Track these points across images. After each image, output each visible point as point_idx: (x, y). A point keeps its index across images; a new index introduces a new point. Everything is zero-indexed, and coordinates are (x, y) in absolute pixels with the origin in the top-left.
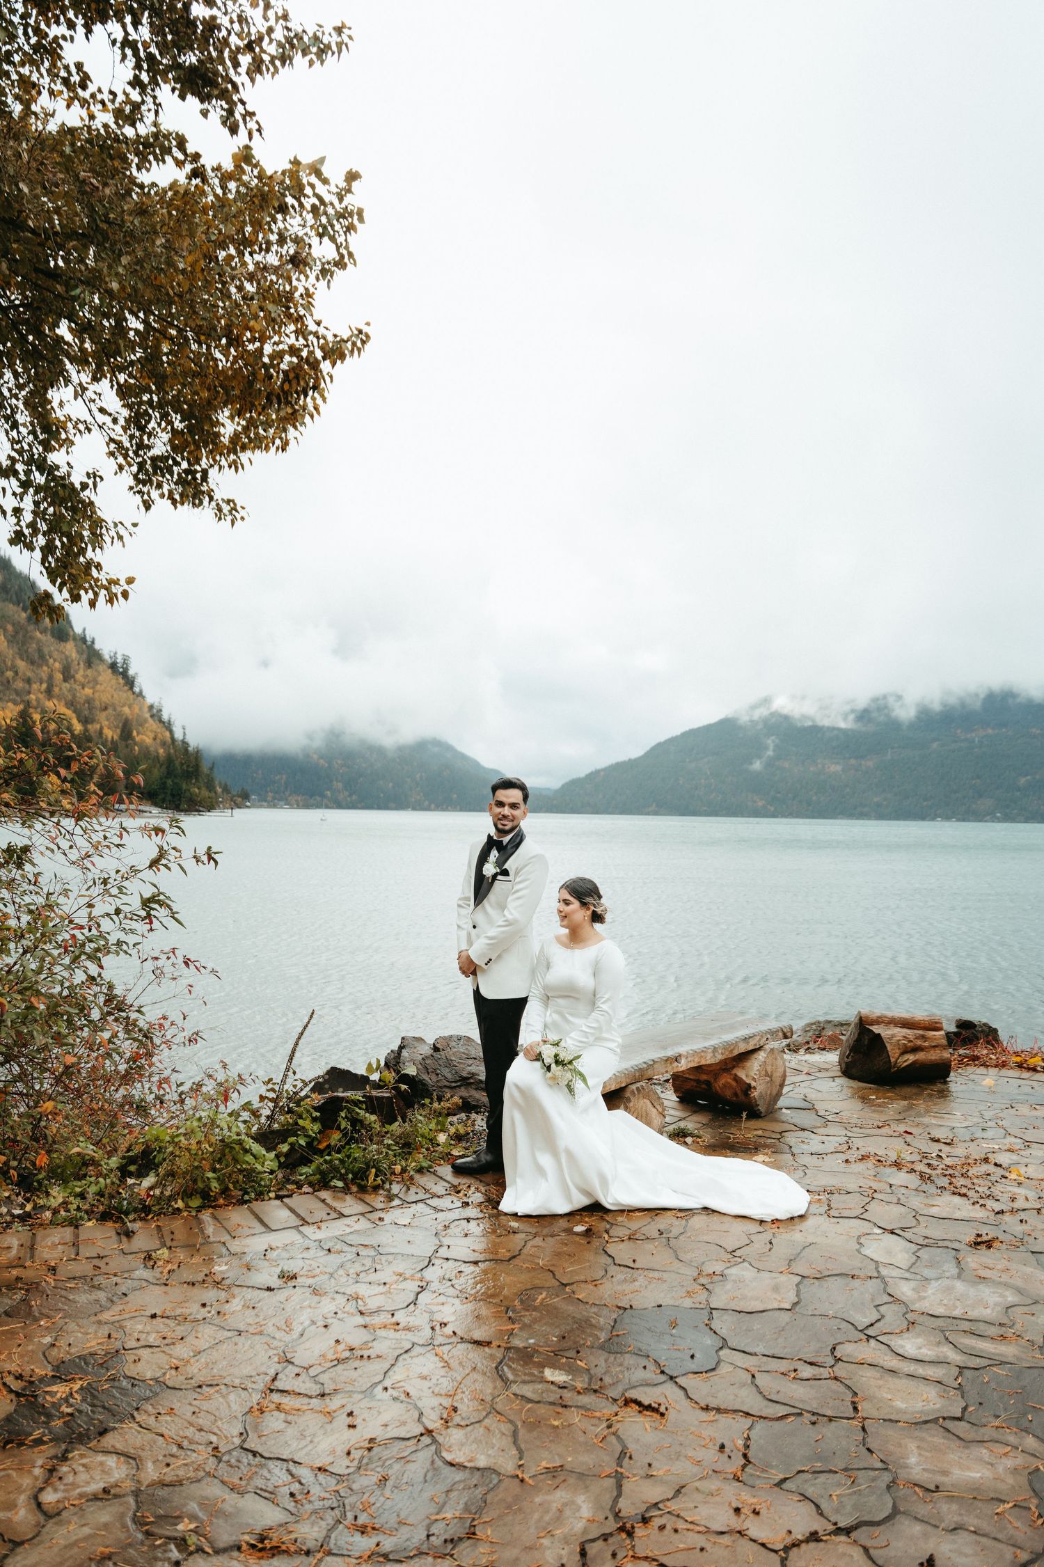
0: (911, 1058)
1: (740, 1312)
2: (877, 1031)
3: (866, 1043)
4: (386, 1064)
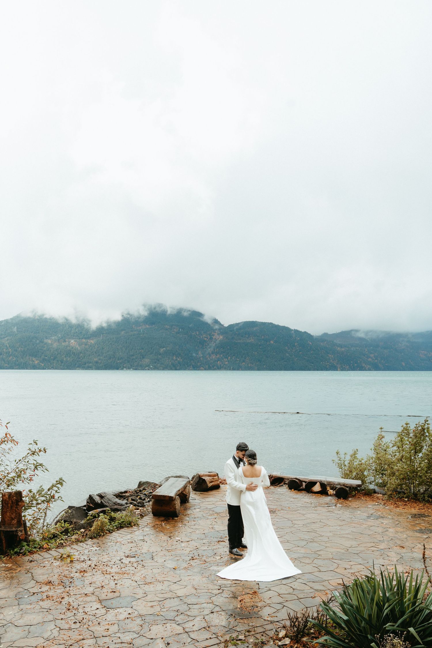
2: (204, 478)
3: (201, 481)
4: (87, 502)
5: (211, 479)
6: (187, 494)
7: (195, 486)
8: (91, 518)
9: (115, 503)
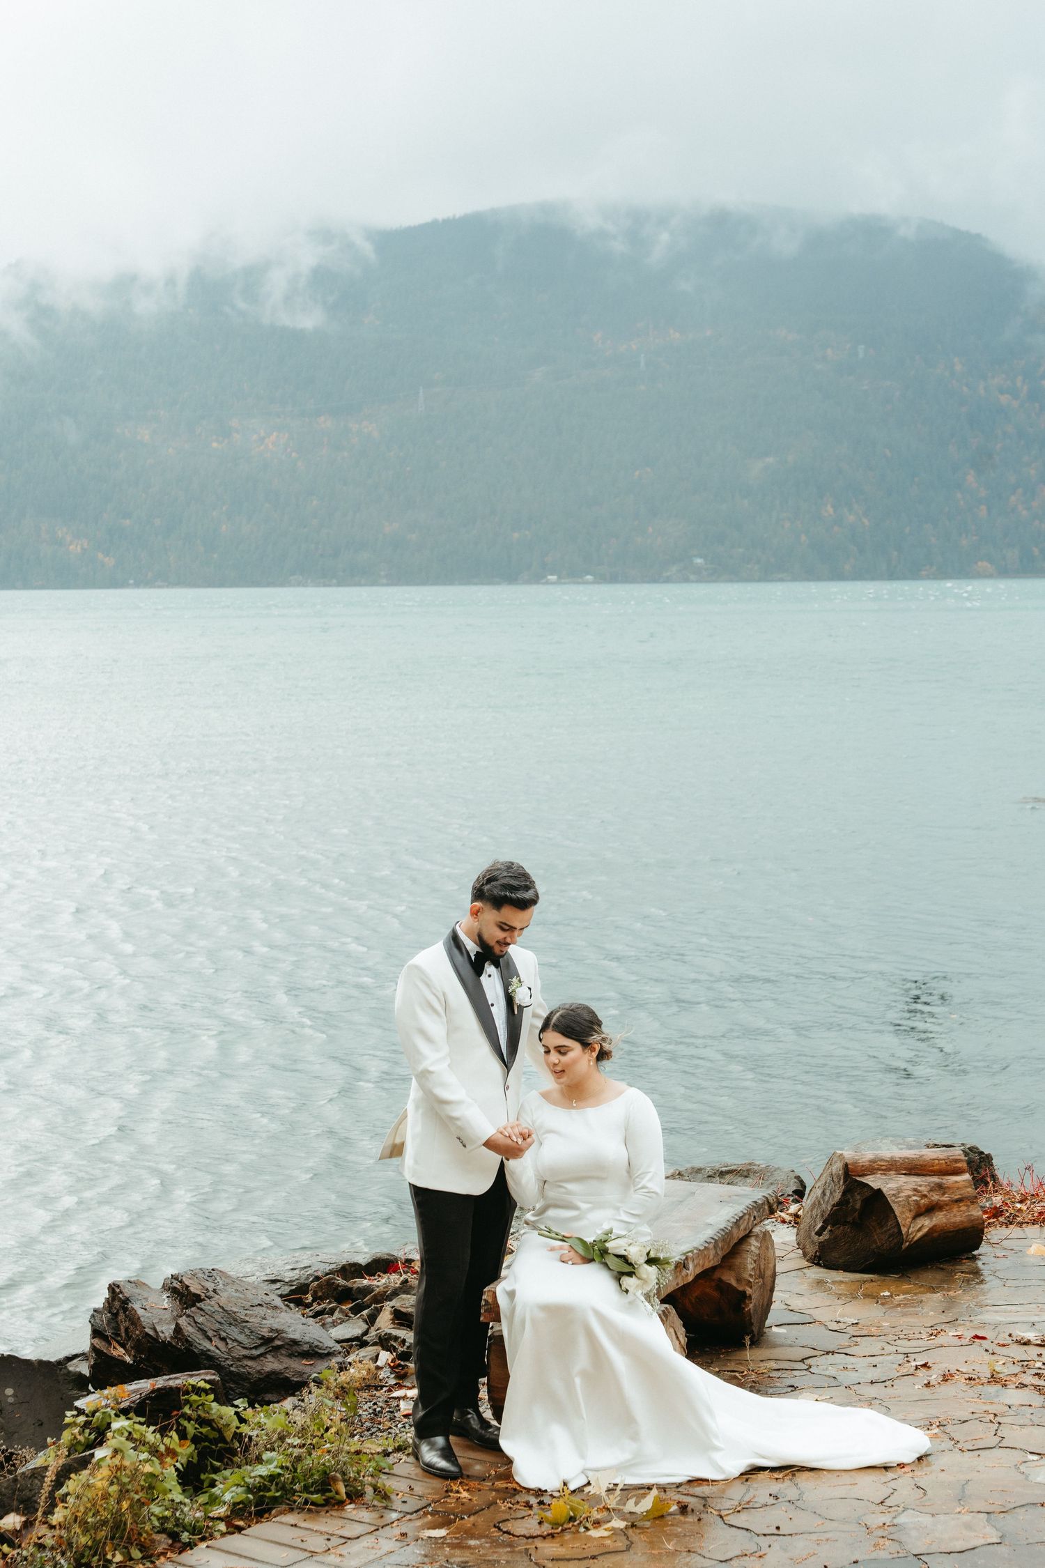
0: (926, 1223)
1: (949, 1553)
2: (875, 1185)
3: (858, 1206)
4: (96, 1333)
5: (924, 1190)
6: (749, 1291)
7: (819, 1233)
8: (81, 1438)
9: (266, 1341)
